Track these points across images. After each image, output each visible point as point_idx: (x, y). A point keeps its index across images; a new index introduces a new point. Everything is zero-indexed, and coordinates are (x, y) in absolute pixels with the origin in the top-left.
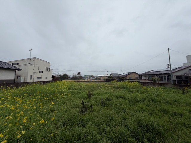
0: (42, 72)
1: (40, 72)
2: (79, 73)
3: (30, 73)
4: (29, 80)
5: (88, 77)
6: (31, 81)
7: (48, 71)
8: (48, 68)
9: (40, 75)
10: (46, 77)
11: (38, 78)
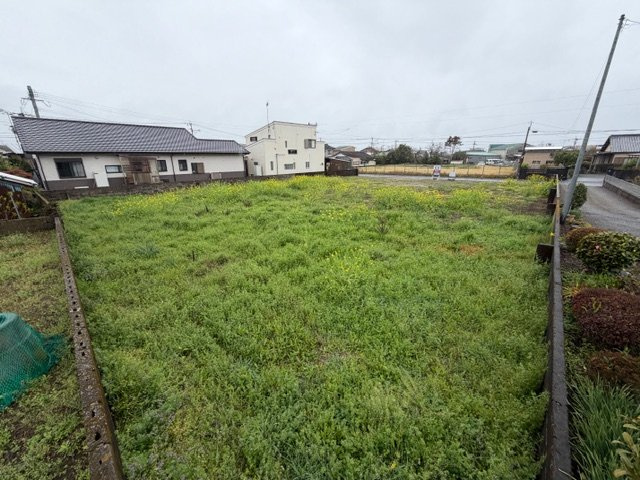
0: (295, 152)
1: (290, 152)
2: (454, 141)
3: (269, 157)
4: (268, 172)
5: (503, 153)
6: (274, 173)
7: (310, 147)
8: (310, 140)
9: (290, 159)
10: (308, 165)
11: (287, 167)
